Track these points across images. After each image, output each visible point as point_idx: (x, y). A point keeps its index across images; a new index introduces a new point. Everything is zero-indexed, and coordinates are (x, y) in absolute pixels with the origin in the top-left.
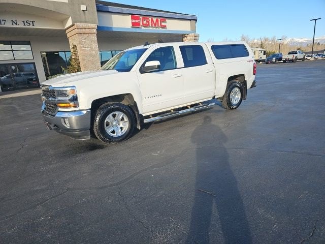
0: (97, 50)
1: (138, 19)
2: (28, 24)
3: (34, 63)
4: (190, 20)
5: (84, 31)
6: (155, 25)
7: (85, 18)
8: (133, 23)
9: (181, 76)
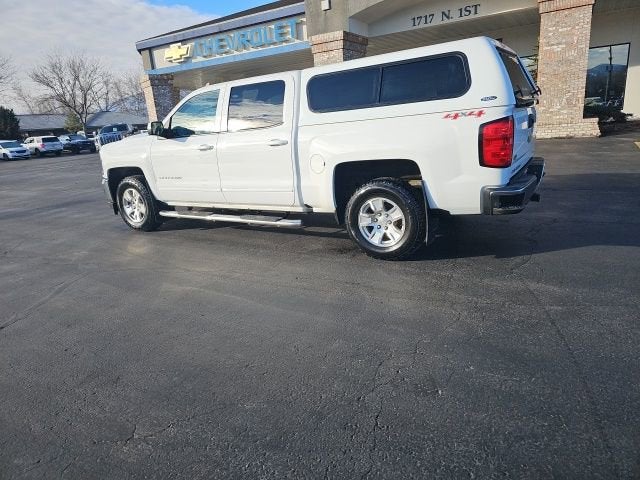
0: (584, 46)
2: (468, 13)
9: (211, 148)
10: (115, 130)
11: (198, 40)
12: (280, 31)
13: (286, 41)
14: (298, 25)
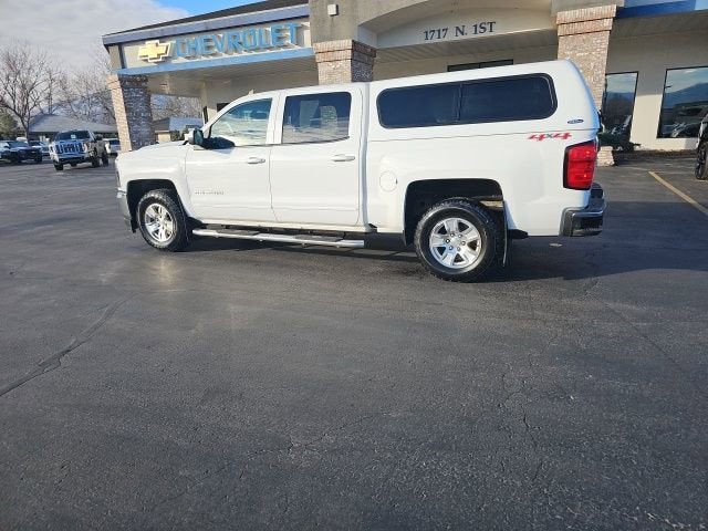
0: (601, 71)
2: (482, 30)
9: (262, 161)
10: (73, 137)
11: (179, 38)
12: (278, 35)
13: (285, 46)
14: (299, 29)
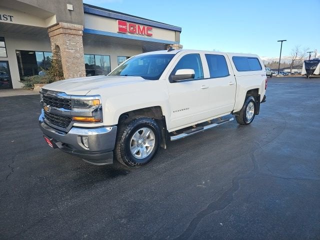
0: (82, 52)
1: (125, 25)
2: (6, 19)
3: (7, 62)
4: (175, 31)
5: (69, 31)
6: (142, 32)
7: (71, 18)
8: (120, 29)
